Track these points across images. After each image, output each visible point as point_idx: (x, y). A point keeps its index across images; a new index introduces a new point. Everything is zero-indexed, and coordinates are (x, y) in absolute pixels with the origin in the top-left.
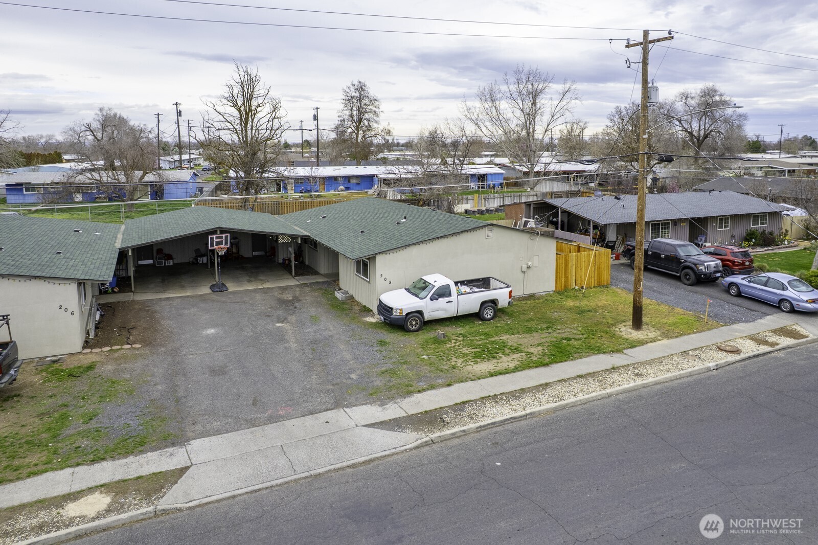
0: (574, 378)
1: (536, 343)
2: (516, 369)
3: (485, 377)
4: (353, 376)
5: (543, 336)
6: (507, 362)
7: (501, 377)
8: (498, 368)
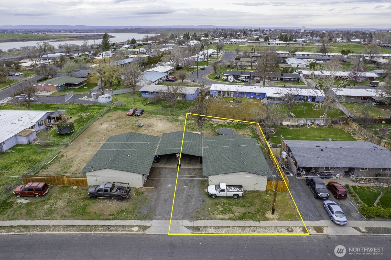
0: (237, 227)
1: (239, 212)
2: (227, 219)
3: (218, 220)
4: (190, 211)
5: (244, 209)
6: (227, 216)
7: (221, 221)
8: (223, 218)
